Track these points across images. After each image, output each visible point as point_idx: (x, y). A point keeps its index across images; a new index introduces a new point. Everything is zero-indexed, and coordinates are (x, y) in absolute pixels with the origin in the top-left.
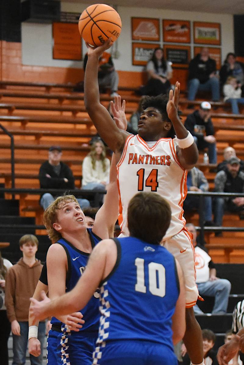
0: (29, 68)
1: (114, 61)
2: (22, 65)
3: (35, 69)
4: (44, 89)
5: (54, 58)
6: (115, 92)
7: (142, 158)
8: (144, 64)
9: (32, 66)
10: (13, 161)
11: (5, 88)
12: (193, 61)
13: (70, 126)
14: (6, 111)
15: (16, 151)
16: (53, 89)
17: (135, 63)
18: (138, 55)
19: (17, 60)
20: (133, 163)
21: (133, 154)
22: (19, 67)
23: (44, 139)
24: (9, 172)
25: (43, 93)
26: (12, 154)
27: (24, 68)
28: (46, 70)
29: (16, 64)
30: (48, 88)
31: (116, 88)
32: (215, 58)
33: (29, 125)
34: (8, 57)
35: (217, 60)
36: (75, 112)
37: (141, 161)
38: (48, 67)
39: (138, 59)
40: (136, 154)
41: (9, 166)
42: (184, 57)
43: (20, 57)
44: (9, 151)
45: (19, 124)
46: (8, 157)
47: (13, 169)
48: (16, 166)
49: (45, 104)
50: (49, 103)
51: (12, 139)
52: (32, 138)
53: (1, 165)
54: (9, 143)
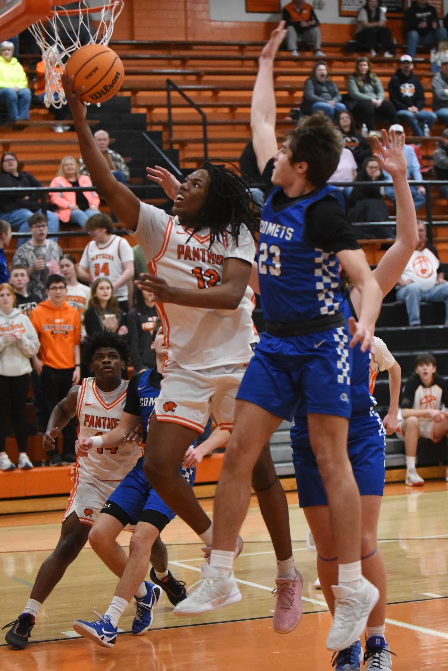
0: (219, 24)
1: (317, 12)
2: (211, 21)
3: (226, 24)
4: (236, 48)
5: (248, 11)
6: (319, 50)
7: (99, 421)
8: (354, 15)
9: (222, 21)
10: (205, 141)
11: (191, 49)
12: (410, 9)
14: (193, 78)
15: (209, 128)
16: (248, 48)
17: (342, 14)
18: (345, 5)
19: (204, 15)
20: (89, 426)
21: (89, 416)
22: (206, 22)
24: (201, 155)
25: (236, 54)
26: (205, 132)
27: (213, 24)
28: (238, 25)
29: (203, 20)
30: (242, 47)
31: (318, 46)
32: (436, 4)
33: (222, 94)
34: (194, 12)
35: (438, 7)
37: (98, 424)
38: (241, 22)
39: (345, 8)
40: (93, 417)
41: (201, 146)
42: (400, 5)
43: (208, 12)
44: (200, 128)
45: (209, 94)
46: (200, 136)
47: (206, 150)
48: (210, 146)
49: (239, 66)
50: (242, 66)
51: (201, 113)
52: (226, 110)
53: (190, 146)
54: (199, 118)
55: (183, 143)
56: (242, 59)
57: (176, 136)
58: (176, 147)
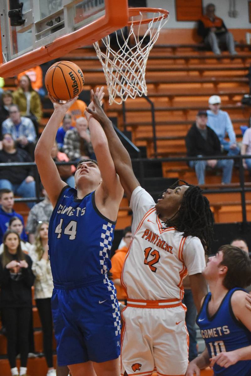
4: (170, 50)
5: (178, 20)
10: (154, 124)
13: (197, 86)
16: (179, 49)
23: (177, 99)
24: (151, 135)
26: (153, 117)
28: (170, 32)
30: (174, 49)
33: (162, 86)
36: (201, 71)
38: (172, 29)
41: (150, 128)
44: (150, 114)
46: (149, 120)
47: (154, 131)
48: (158, 128)
49: (172, 64)
50: (175, 64)
51: (150, 102)
52: (166, 99)
53: (141, 128)
54: (149, 106)
55: (135, 126)
56: (175, 59)
57: (128, 121)
58: (129, 129)
